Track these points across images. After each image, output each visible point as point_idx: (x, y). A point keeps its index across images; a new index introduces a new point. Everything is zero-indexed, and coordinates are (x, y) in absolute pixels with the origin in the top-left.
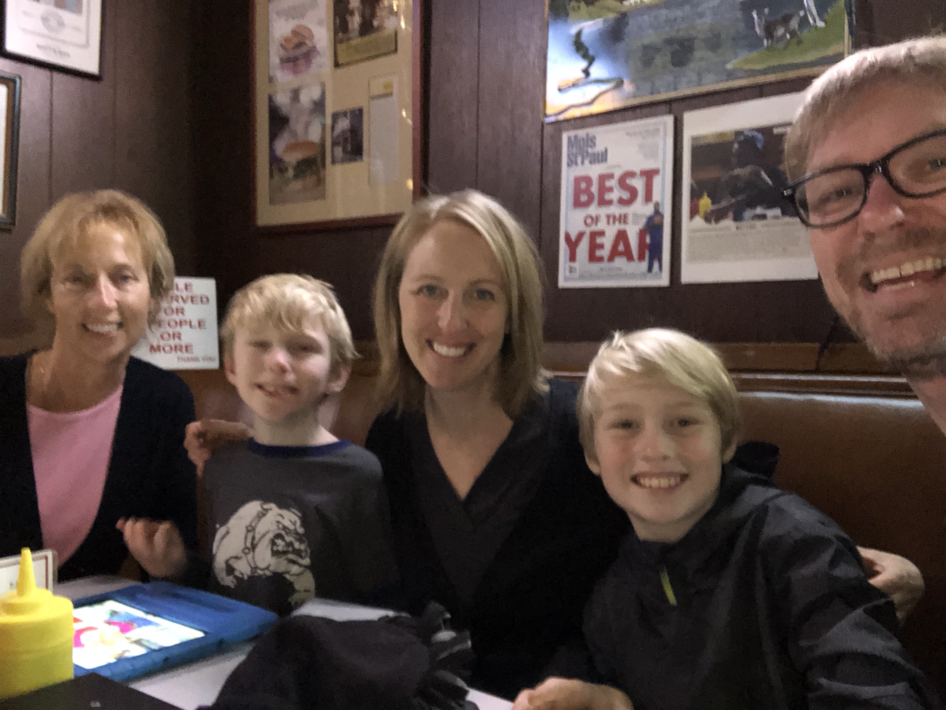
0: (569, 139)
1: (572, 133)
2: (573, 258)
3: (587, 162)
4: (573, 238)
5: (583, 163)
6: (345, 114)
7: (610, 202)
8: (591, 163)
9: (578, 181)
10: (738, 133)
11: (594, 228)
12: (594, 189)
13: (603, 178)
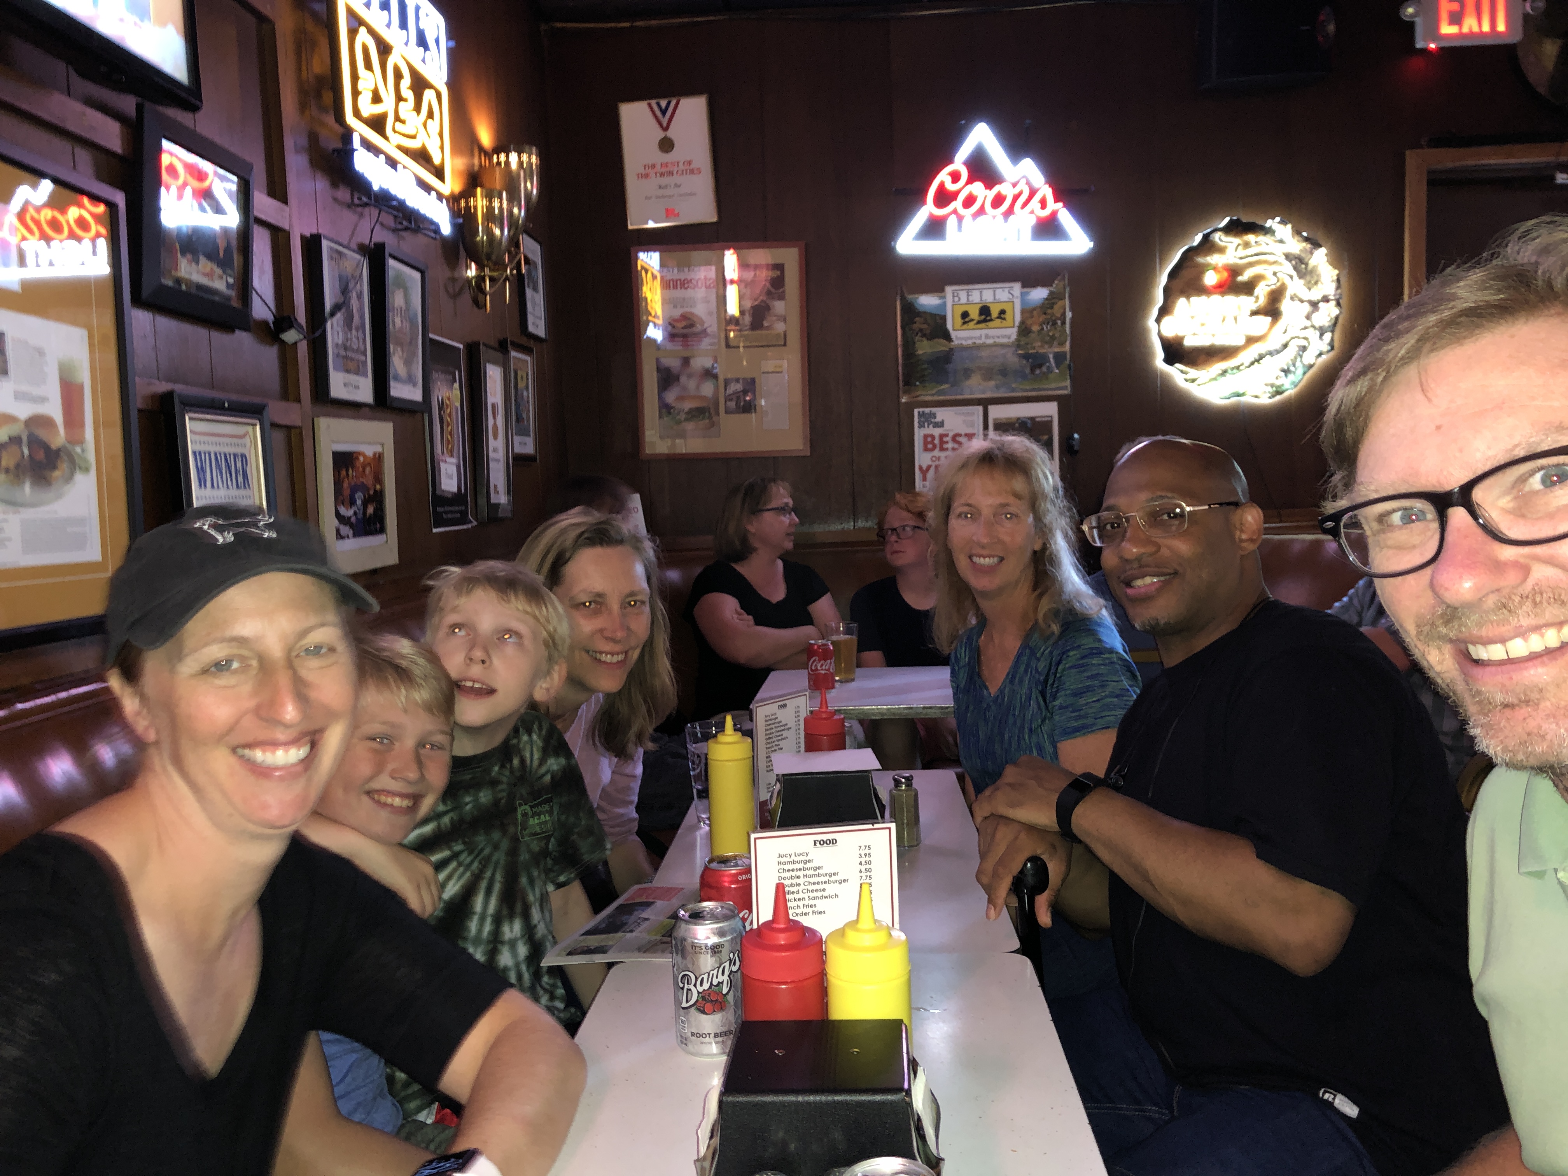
0: (919, 412)
1: (921, 410)
2: (924, 479)
3: (931, 426)
4: (924, 468)
5: (928, 427)
6: (737, 380)
7: (947, 449)
8: (934, 427)
9: (926, 436)
10: (1018, 419)
11: (937, 463)
12: (937, 441)
13: (942, 436)
